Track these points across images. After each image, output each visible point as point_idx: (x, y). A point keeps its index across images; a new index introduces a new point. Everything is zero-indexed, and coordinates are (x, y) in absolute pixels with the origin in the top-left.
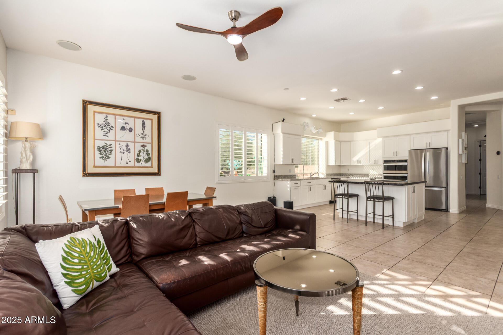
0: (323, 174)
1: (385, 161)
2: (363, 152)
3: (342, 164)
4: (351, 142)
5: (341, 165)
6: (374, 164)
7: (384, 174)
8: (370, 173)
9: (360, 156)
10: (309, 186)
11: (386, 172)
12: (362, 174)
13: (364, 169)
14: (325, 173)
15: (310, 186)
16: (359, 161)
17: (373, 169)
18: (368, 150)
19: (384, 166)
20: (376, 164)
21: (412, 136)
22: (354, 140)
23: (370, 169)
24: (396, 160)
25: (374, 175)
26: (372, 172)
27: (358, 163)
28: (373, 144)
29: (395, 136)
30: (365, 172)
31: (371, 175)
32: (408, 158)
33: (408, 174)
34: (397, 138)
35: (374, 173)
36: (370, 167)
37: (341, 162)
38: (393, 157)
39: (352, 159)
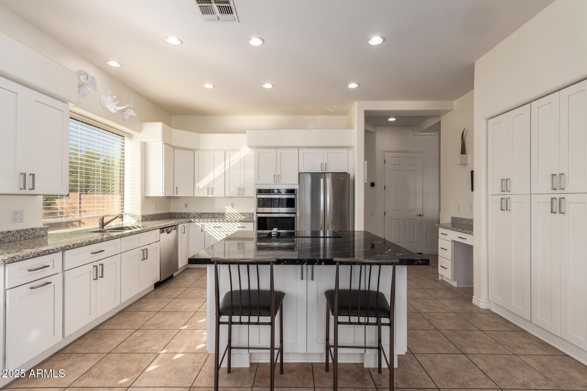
0: (133, 216)
1: (260, 191)
2: (218, 171)
3: (177, 194)
4: (194, 150)
5: (175, 195)
6: (238, 196)
7: (257, 213)
8: (226, 213)
9: (212, 179)
10: (97, 264)
11: (261, 210)
14: (139, 213)
15: (101, 262)
16: (210, 189)
17: (233, 206)
18: (227, 168)
19: (258, 199)
20: (241, 196)
21: (302, 151)
22: (201, 148)
23: (228, 204)
24: (277, 190)
25: (233, 215)
26: (229, 211)
27: (207, 193)
28: (235, 158)
29: (276, 148)
30: (216, 209)
31: (226, 216)
32: (296, 187)
33: (295, 213)
34: (279, 151)
35: (233, 211)
36: (229, 200)
37: (175, 189)
38: (274, 183)
39: (197, 185)
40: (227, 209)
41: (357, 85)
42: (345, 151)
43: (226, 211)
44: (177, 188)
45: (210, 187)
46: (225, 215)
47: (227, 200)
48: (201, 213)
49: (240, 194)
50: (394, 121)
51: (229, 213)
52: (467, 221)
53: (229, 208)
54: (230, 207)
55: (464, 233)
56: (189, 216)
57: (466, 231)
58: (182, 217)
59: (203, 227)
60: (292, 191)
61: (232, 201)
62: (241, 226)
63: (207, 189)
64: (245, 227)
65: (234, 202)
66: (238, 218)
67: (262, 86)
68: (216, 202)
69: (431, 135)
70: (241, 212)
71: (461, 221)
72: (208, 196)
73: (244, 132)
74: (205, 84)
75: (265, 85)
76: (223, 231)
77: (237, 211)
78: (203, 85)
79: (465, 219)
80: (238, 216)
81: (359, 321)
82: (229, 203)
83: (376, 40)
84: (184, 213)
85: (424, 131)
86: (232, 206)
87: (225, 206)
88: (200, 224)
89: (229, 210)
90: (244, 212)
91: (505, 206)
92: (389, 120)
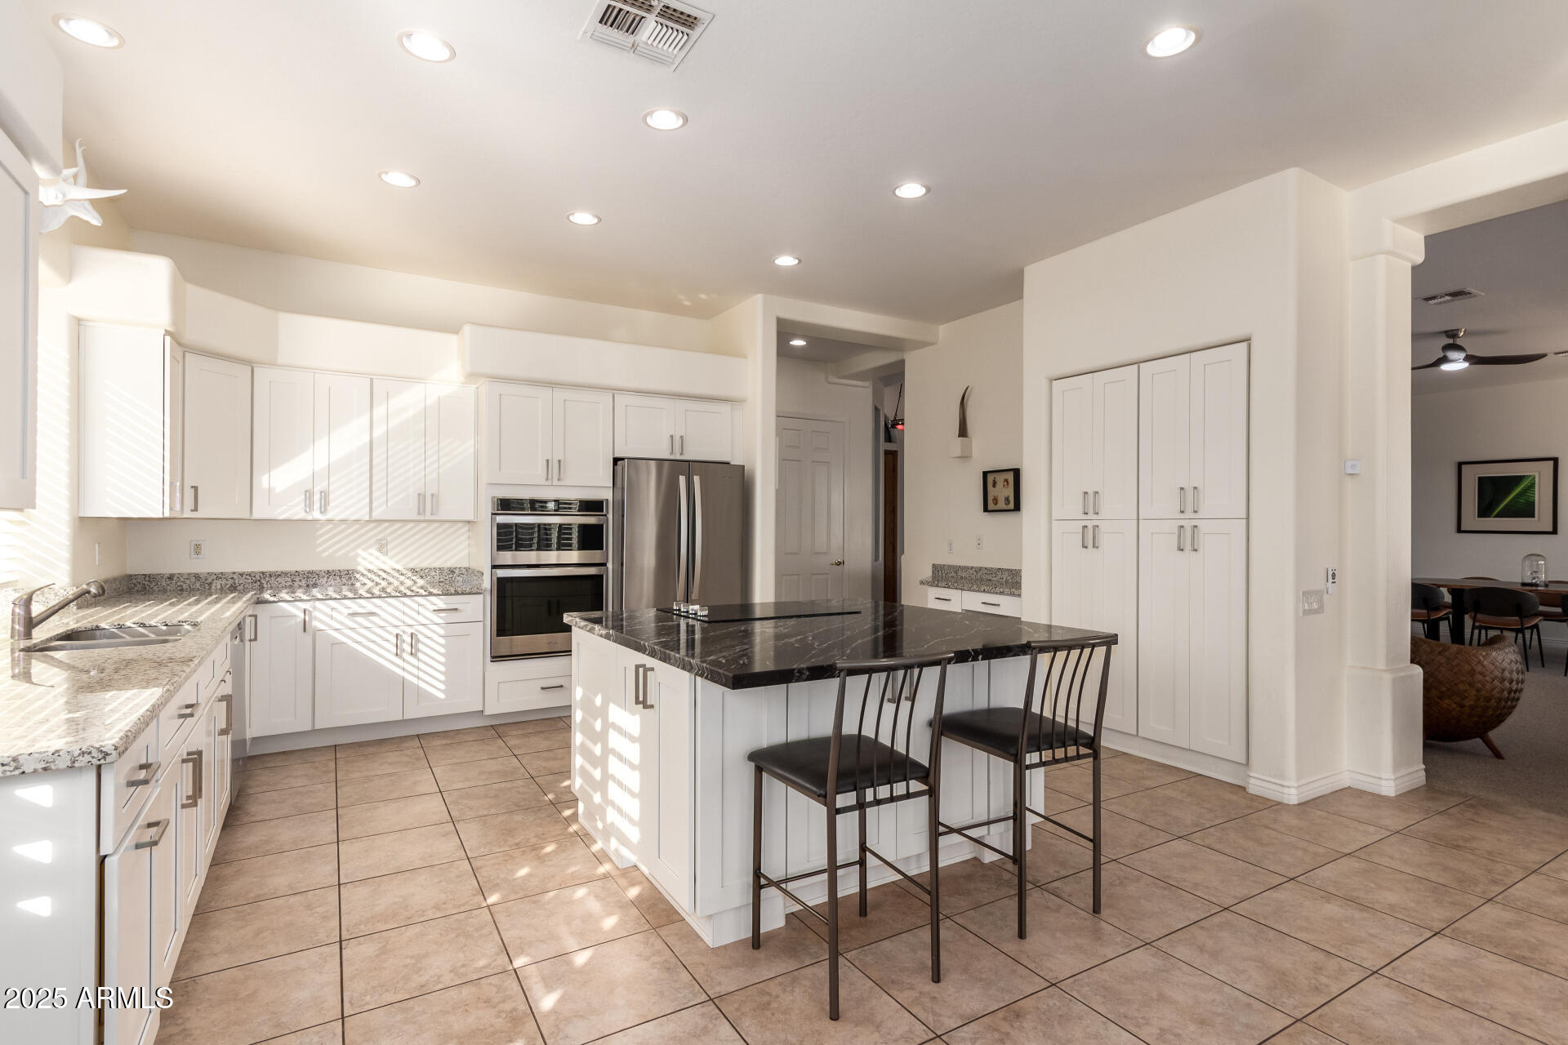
1: (505, 505)
2: (349, 438)
3: (196, 509)
4: (250, 364)
5: (186, 514)
6: (413, 517)
7: (496, 565)
8: (360, 568)
9: (322, 463)
11: (507, 557)
12: (311, 573)
13: (319, 541)
16: (315, 495)
17: (382, 547)
18: (379, 432)
19: (500, 526)
20: (428, 517)
21: (621, 400)
22: (279, 361)
23: (366, 541)
24: (555, 501)
25: (384, 575)
26: (371, 563)
27: (306, 506)
28: (408, 402)
29: (552, 384)
30: (324, 555)
31: (361, 578)
32: (606, 495)
33: (604, 565)
34: (560, 395)
35: (384, 563)
36: (368, 532)
37: (190, 494)
38: (543, 482)
39: (263, 481)
40: (364, 559)
41: (797, 261)
42: (725, 408)
43: (359, 564)
44: (195, 488)
45: (317, 489)
46: (358, 576)
47: (363, 531)
48: (263, 573)
49: (424, 511)
50: (802, 347)
51: (369, 571)
52: (971, 572)
53: (371, 554)
54: (371, 551)
55: (996, 593)
56: (211, 583)
57: (1001, 590)
58: (182, 590)
59: (307, 619)
60: (592, 506)
61: (380, 533)
62: (443, 606)
63: (305, 495)
64: (456, 609)
65: (389, 535)
66: (377, 584)
67: (568, 218)
68: (322, 535)
69: (861, 387)
70: (411, 565)
71: (956, 573)
72: (310, 518)
73: (455, 330)
74: (387, 173)
75: (576, 215)
76: (383, 624)
77: (397, 562)
78: (380, 176)
79: (966, 568)
80: (402, 578)
81: (1054, 758)
82: (369, 539)
83: (911, 190)
84: (189, 574)
85: (849, 377)
86: (380, 550)
87: (358, 546)
88: (298, 608)
89: (367, 559)
90: (424, 565)
91: (1090, 539)
92: (791, 343)
